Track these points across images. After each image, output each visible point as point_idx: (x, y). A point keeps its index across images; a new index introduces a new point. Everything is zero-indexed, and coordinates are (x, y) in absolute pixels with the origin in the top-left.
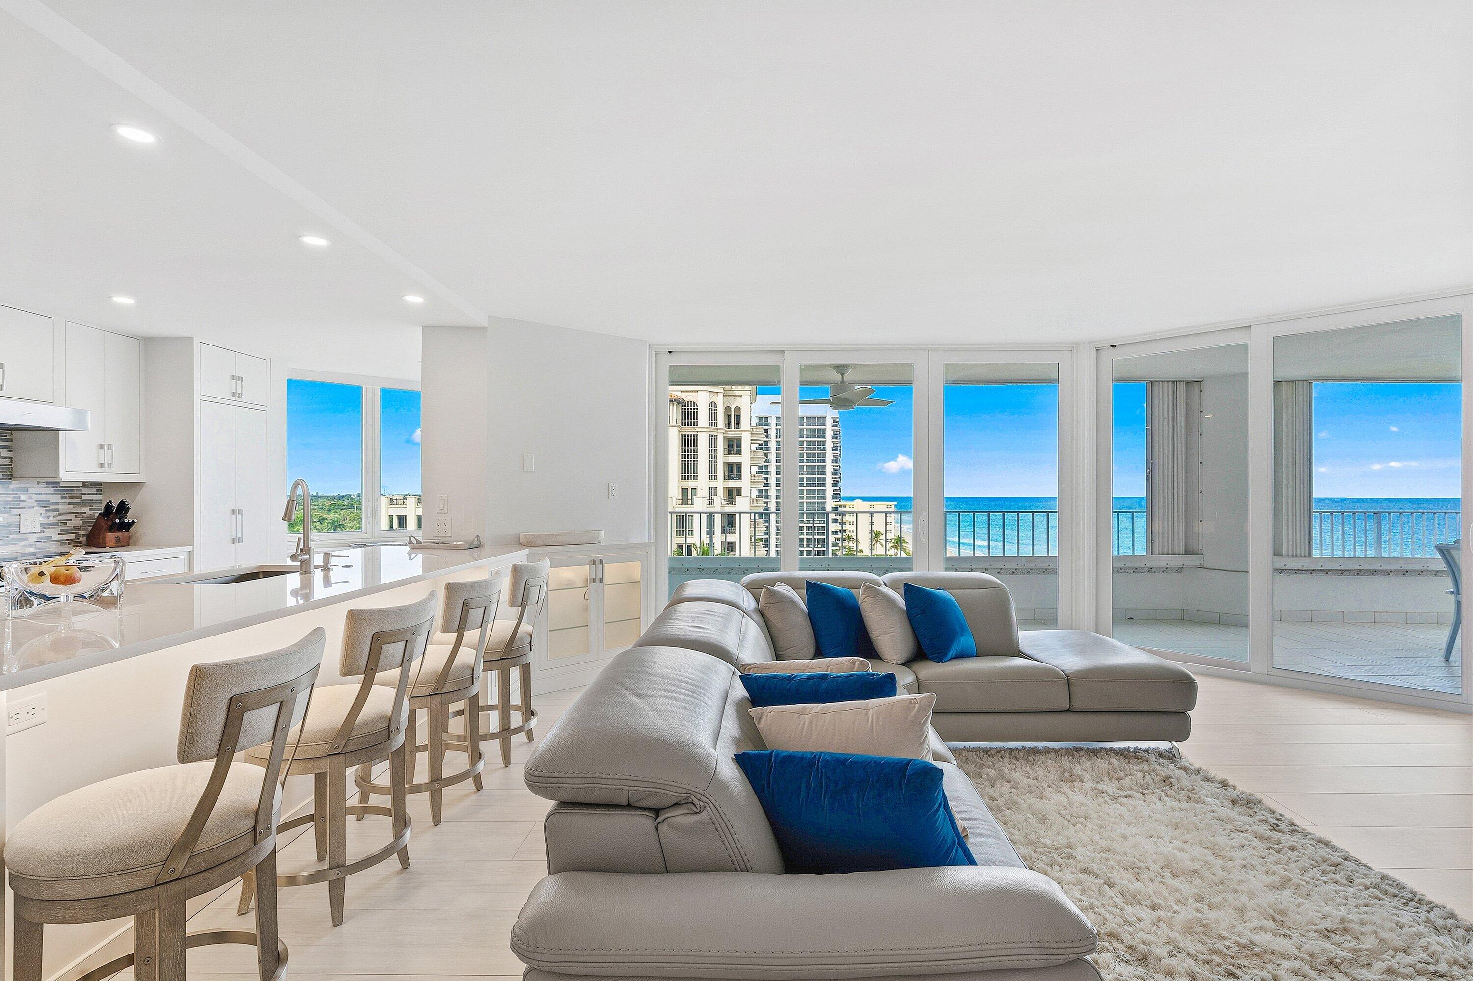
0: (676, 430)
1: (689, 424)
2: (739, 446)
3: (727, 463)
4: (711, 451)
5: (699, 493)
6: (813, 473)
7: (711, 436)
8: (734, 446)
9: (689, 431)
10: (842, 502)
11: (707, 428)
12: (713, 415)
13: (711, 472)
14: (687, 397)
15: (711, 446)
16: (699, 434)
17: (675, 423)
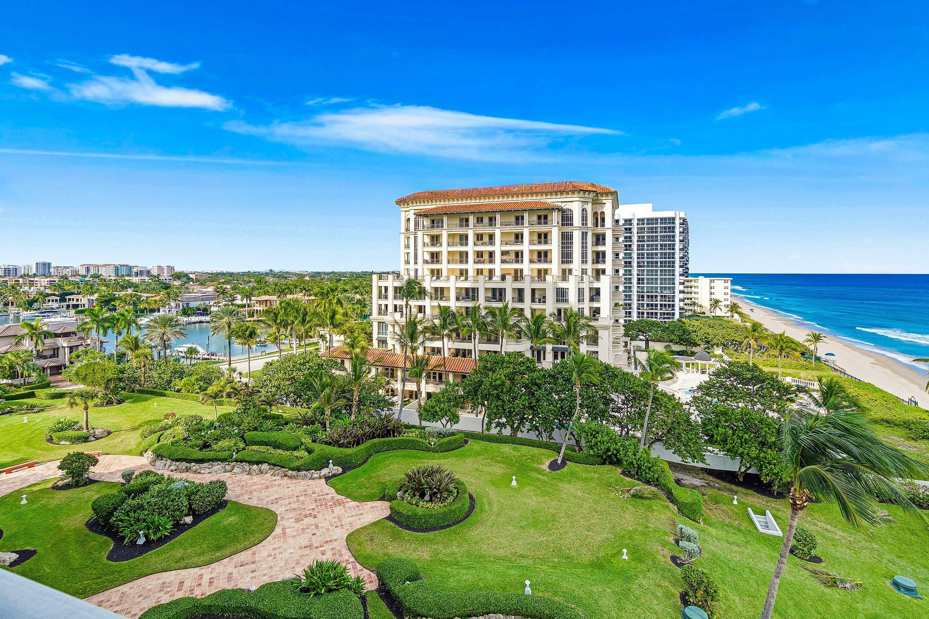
0: (557, 228)
1: (568, 225)
2: (604, 239)
3: (595, 251)
4: (583, 243)
5: (574, 272)
6: (665, 258)
7: (583, 232)
8: (600, 239)
9: (567, 229)
10: (689, 278)
11: (580, 227)
12: (584, 218)
13: (583, 258)
14: (565, 206)
15: (583, 239)
16: (574, 231)
17: (556, 224)
